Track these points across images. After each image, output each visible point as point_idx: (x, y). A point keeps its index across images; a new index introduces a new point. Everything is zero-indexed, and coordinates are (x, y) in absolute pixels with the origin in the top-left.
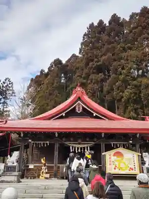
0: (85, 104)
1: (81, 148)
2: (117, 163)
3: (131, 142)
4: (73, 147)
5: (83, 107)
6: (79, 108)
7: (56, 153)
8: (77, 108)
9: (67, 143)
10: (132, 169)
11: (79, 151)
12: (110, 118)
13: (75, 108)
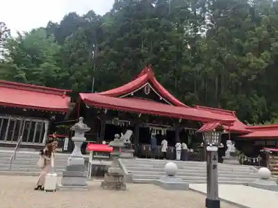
4: (152, 129)
8: (145, 90)
11: (158, 133)
12: (175, 104)
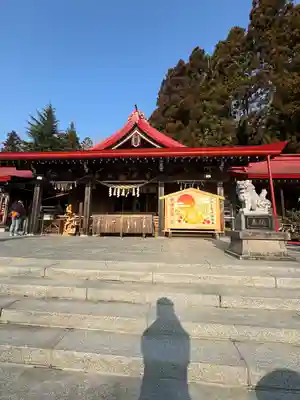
0: (145, 135)
1: (126, 191)
2: (183, 212)
3: (208, 176)
4: (113, 189)
5: (142, 139)
6: (136, 140)
7: (87, 198)
8: (133, 141)
9: (104, 183)
10: (209, 222)
11: (123, 194)
13: (130, 140)
